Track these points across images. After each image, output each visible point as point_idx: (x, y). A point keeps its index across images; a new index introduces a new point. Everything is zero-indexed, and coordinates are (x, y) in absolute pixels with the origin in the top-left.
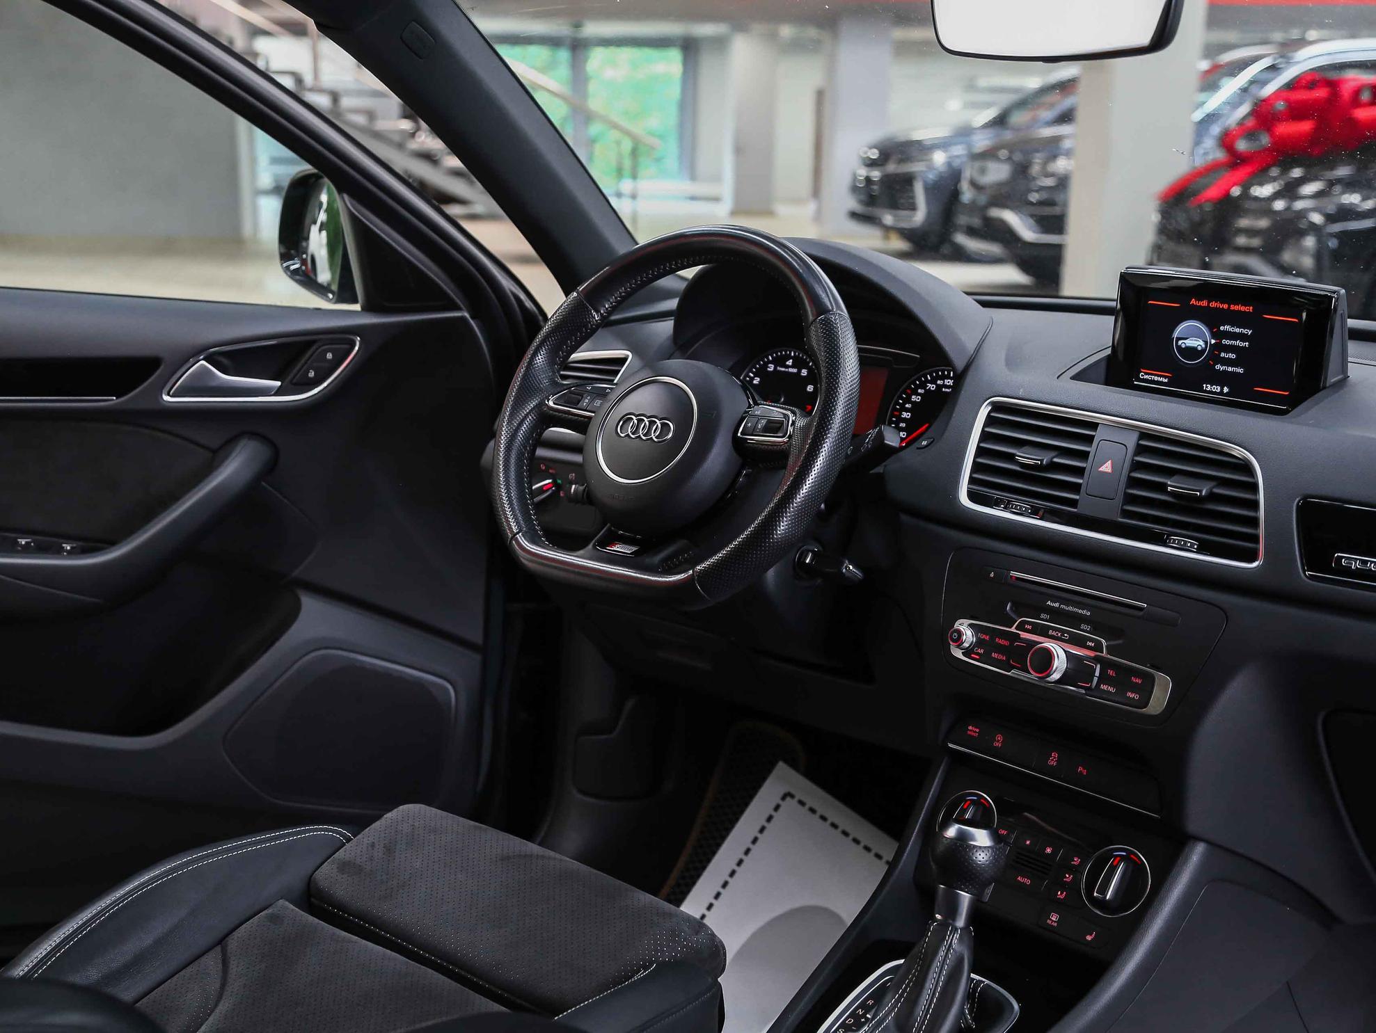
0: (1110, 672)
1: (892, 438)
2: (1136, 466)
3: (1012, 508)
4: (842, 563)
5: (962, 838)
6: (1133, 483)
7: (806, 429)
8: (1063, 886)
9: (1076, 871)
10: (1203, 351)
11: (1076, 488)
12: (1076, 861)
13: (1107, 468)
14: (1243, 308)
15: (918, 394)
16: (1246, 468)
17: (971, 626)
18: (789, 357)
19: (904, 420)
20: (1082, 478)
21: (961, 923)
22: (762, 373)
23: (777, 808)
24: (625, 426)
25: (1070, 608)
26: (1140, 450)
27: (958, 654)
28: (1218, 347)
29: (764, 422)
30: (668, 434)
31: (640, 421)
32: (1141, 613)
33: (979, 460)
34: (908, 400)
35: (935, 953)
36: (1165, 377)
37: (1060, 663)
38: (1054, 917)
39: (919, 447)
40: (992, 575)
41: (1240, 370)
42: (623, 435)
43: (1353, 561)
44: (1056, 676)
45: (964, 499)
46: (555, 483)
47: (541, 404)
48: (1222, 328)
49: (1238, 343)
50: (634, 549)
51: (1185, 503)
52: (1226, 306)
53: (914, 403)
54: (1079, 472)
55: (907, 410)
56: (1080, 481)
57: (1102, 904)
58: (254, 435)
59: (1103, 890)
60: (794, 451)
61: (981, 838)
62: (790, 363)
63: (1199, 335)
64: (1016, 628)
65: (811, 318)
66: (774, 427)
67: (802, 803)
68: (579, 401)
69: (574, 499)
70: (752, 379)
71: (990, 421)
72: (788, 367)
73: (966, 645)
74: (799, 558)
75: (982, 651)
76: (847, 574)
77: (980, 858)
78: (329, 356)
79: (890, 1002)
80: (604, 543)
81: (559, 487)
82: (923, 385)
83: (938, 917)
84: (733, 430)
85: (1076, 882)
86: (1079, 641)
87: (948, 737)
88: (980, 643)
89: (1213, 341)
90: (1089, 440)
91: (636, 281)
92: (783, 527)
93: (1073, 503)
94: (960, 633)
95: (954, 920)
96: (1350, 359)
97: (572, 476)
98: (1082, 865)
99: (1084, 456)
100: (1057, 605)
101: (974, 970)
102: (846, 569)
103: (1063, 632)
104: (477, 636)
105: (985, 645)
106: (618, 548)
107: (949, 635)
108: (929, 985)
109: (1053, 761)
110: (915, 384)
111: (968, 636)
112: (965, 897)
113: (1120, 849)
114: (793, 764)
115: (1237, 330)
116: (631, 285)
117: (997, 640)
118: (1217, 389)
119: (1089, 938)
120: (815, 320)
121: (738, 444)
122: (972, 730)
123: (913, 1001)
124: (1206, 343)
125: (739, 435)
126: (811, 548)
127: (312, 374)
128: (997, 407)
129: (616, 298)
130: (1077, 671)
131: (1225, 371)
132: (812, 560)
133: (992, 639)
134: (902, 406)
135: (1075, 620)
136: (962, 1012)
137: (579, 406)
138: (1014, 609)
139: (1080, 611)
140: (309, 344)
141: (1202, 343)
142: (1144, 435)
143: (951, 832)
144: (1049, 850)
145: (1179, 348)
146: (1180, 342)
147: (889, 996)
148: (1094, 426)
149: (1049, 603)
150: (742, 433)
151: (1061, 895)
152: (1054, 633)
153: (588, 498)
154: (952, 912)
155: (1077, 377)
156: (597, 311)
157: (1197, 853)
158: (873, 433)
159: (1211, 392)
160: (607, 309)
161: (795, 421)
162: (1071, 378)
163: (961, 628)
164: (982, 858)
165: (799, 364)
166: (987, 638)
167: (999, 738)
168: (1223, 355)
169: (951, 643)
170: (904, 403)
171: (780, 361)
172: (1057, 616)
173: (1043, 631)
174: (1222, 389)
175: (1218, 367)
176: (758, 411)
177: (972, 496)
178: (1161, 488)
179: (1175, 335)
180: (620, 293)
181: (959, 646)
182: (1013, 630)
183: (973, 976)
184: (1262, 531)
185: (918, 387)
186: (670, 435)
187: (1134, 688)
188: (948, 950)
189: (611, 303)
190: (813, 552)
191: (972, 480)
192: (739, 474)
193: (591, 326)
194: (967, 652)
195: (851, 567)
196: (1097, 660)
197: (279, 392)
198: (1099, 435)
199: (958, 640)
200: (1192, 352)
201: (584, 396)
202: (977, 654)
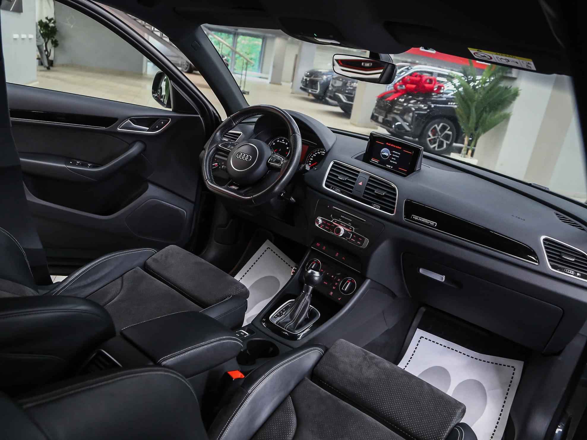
0: (354, 236)
1: (308, 168)
2: (368, 184)
3: (336, 190)
4: (291, 198)
5: (312, 273)
6: (367, 189)
7: (286, 163)
8: (335, 286)
9: (338, 282)
10: (388, 156)
11: (352, 188)
12: (339, 280)
13: (361, 184)
14: (399, 148)
15: (315, 154)
16: (394, 189)
17: (321, 219)
18: (283, 139)
19: (311, 160)
20: (354, 185)
21: (309, 294)
22: (276, 142)
23: (265, 251)
24: (239, 155)
25: (347, 218)
26: (369, 180)
27: (317, 225)
28: (391, 156)
29: (275, 159)
31: (243, 155)
32: (364, 222)
33: (329, 176)
34: (312, 155)
35: (302, 300)
36: (378, 161)
37: (342, 232)
38: (332, 293)
39: (314, 170)
41: (396, 163)
42: (238, 158)
43: (416, 217)
44: (341, 235)
45: (324, 186)
46: (218, 164)
47: (217, 146)
48: (393, 152)
49: (396, 156)
50: (237, 188)
51: (378, 196)
52: (395, 146)
53: (314, 156)
54: (354, 183)
55: (312, 158)
56: (354, 186)
57: (344, 291)
58: (140, 141)
59: (344, 288)
60: (282, 169)
61: (317, 274)
62: (283, 140)
63: (388, 153)
65: (291, 134)
66: (278, 162)
67: (272, 250)
69: (223, 169)
70: (273, 143)
71: (333, 166)
72: (283, 141)
73: (320, 223)
74: (280, 194)
75: (323, 226)
76: (292, 201)
77: (316, 279)
78: (162, 123)
79: (289, 310)
80: (230, 185)
81: (219, 166)
82: (317, 152)
83: (304, 291)
84: (267, 160)
85: (338, 285)
86: (347, 227)
87: (312, 245)
88: (323, 223)
89: (390, 154)
90: (357, 175)
91: (246, 116)
92: (277, 189)
93: (351, 191)
94: (318, 220)
95: (307, 293)
96: (422, 164)
97: (223, 163)
98: (340, 281)
99: (355, 179)
100: (343, 217)
101: (311, 304)
103: (344, 224)
104: (193, 200)
105: (324, 224)
106: (233, 187)
107: (315, 220)
108: (299, 308)
109: (337, 255)
111: (320, 221)
112: (311, 288)
113: (350, 278)
114: (271, 241)
115: (397, 153)
116: (244, 117)
118: (390, 166)
119: (339, 299)
120: (292, 135)
121: (268, 164)
122: (318, 244)
123: (294, 311)
124: (389, 155)
126: (283, 192)
127: (157, 127)
128: (335, 163)
130: (346, 234)
131: (392, 162)
132: (283, 195)
133: (326, 223)
135: (347, 222)
136: (306, 315)
137: (227, 147)
138: (333, 216)
139: (349, 220)
140: (157, 119)
141: (388, 154)
142: (371, 177)
143: (310, 271)
144: (333, 276)
145: (382, 154)
146: (382, 153)
147: (289, 309)
148: (359, 172)
150: (269, 162)
151: (334, 288)
152: (342, 224)
153: (226, 170)
154: (307, 291)
155: (356, 158)
156: (235, 123)
157: (368, 282)
158: (303, 165)
159: (388, 167)
160: (237, 122)
161: (283, 161)
162: (355, 158)
163: (319, 219)
164: (316, 278)
165: (285, 141)
166: (325, 223)
167: (324, 247)
168: (392, 158)
169: (316, 222)
171: (281, 140)
172: (343, 220)
173: (339, 223)
174: (391, 167)
175: (391, 161)
176: (274, 155)
177: (326, 185)
178: (373, 191)
179: (382, 151)
180: (241, 119)
182: (332, 221)
183: (310, 306)
184: (396, 206)
185: (315, 152)
186: (250, 160)
187: (360, 241)
188: (305, 300)
189: (239, 121)
191: (326, 181)
192: (267, 172)
193: (233, 126)
194: (320, 225)
195: (293, 199)
196: (351, 232)
197: (148, 131)
198: (360, 175)
199: (318, 222)
200: (385, 156)
201: (229, 145)
202: (322, 226)
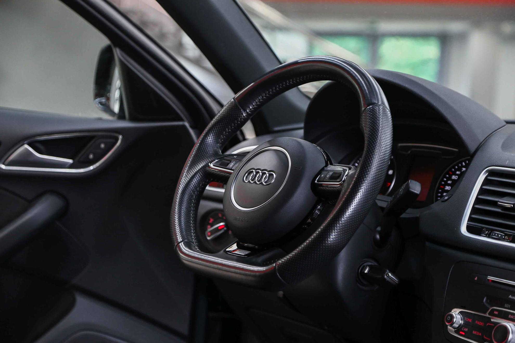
1: (416, 189)
3: (493, 235)
4: (384, 272)
7: (355, 176)
15: (456, 175)
17: (461, 313)
19: (446, 191)
24: (248, 176)
27: (450, 330)
29: (331, 173)
30: (272, 180)
31: (258, 173)
33: (477, 206)
34: (450, 179)
37: (513, 336)
39: (443, 200)
40: (476, 279)
42: (246, 182)
45: (464, 230)
47: (207, 165)
50: (247, 252)
53: (453, 180)
55: (449, 185)
58: (53, 192)
60: (343, 191)
64: (489, 314)
65: (363, 108)
66: (336, 176)
68: (228, 164)
71: (486, 182)
73: (456, 325)
74: (361, 270)
75: (467, 330)
76: (388, 279)
78: (103, 146)
82: (460, 169)
84: (312, 179)
88: (466, 324)
91: (269, 92)
94: (452, 317)
102: (387, 276)
105: (470, 326)
106: (238, 252)
107: (445, 318)
110: (455, 169)
111: (458, 319)
116: (266, 94)
117: (476, 322)
120: (365, 109)
121: (315, 188)
125: (316, 182)
127: (91, 156)
128: (491, 173)
129: (256, 103)
132: (369, 271)
133: (474, 322)
134: (446, 182)
137: (227, 167)
138: (488, 301)
140: (90, 138)
149: (510, 296)
150: (318, 181)
152: (512, 317)
156: (245, 110)
160: (251, 109)
161: (349, 172)
163: (454, 314)
166: (471, 321)
169: (447, 324)
170: (447, 180)
173: (504, 316)
176: (330, 167)
177: (469, 229)
180: (259, 100)
181: (451, 325)
182: (487, 315)
185: (456, 170)
186: (273, 182)
189: (254, 106)
190: (369, 266)
191: (470, 219)
193: (241, 119)
194: (458, 330)
195: (390, 275)
197: (71, 166)
199: (451, 321)
201: (232, 161)
202: (464, 331)
